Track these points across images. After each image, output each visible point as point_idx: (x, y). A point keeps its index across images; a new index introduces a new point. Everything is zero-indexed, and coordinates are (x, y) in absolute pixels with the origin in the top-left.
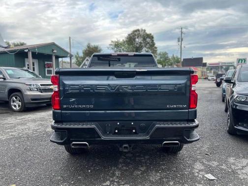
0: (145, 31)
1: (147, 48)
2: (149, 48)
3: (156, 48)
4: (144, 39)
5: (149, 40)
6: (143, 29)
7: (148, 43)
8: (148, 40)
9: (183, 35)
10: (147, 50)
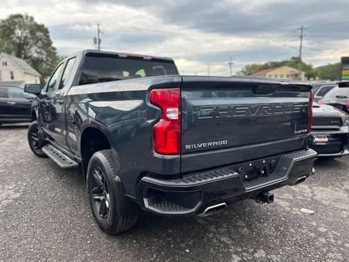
0: (32, 19)
1: (39, 47)
2: (42, 48)
3: (54, 49)
4: (32, 33)
5: (41, 34)
6: (29, 15)
7: (40, 39)
8: (39, 34)
9: (100, 34)
10: (39, 50)
